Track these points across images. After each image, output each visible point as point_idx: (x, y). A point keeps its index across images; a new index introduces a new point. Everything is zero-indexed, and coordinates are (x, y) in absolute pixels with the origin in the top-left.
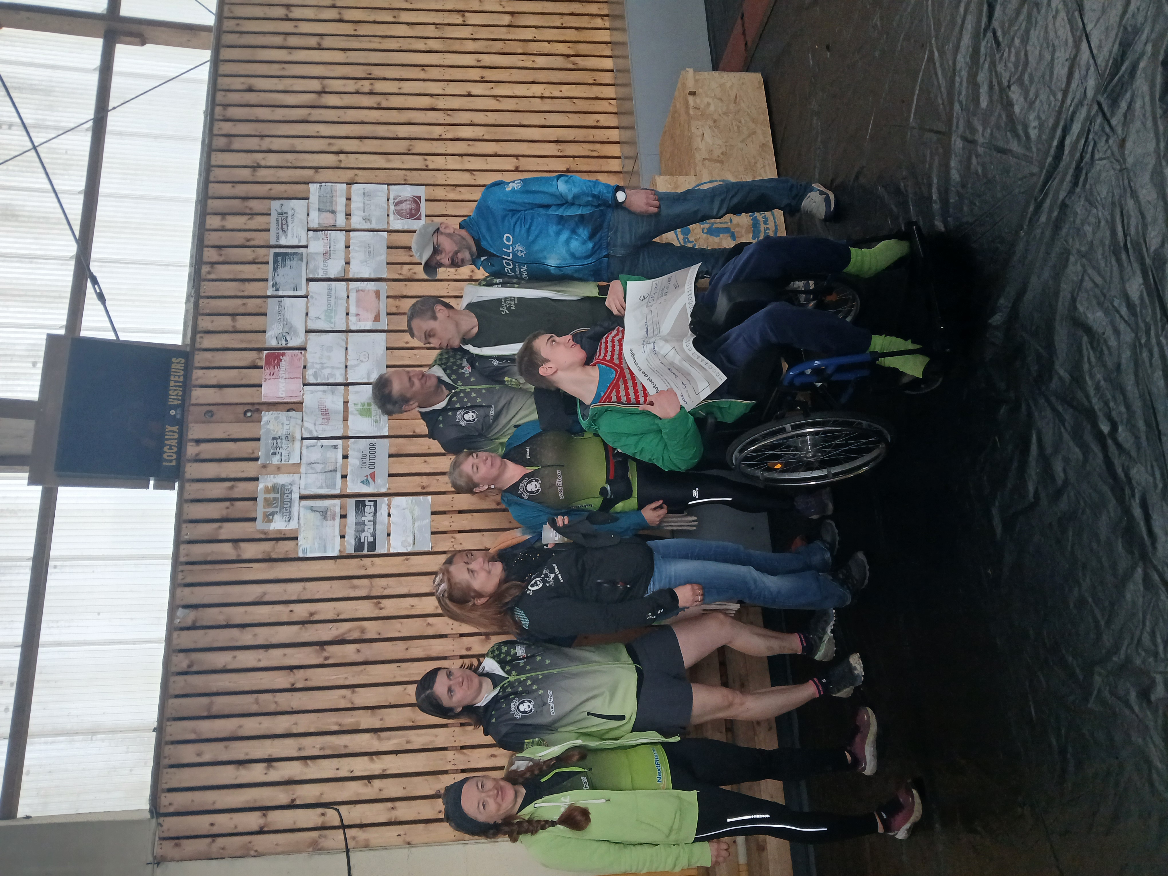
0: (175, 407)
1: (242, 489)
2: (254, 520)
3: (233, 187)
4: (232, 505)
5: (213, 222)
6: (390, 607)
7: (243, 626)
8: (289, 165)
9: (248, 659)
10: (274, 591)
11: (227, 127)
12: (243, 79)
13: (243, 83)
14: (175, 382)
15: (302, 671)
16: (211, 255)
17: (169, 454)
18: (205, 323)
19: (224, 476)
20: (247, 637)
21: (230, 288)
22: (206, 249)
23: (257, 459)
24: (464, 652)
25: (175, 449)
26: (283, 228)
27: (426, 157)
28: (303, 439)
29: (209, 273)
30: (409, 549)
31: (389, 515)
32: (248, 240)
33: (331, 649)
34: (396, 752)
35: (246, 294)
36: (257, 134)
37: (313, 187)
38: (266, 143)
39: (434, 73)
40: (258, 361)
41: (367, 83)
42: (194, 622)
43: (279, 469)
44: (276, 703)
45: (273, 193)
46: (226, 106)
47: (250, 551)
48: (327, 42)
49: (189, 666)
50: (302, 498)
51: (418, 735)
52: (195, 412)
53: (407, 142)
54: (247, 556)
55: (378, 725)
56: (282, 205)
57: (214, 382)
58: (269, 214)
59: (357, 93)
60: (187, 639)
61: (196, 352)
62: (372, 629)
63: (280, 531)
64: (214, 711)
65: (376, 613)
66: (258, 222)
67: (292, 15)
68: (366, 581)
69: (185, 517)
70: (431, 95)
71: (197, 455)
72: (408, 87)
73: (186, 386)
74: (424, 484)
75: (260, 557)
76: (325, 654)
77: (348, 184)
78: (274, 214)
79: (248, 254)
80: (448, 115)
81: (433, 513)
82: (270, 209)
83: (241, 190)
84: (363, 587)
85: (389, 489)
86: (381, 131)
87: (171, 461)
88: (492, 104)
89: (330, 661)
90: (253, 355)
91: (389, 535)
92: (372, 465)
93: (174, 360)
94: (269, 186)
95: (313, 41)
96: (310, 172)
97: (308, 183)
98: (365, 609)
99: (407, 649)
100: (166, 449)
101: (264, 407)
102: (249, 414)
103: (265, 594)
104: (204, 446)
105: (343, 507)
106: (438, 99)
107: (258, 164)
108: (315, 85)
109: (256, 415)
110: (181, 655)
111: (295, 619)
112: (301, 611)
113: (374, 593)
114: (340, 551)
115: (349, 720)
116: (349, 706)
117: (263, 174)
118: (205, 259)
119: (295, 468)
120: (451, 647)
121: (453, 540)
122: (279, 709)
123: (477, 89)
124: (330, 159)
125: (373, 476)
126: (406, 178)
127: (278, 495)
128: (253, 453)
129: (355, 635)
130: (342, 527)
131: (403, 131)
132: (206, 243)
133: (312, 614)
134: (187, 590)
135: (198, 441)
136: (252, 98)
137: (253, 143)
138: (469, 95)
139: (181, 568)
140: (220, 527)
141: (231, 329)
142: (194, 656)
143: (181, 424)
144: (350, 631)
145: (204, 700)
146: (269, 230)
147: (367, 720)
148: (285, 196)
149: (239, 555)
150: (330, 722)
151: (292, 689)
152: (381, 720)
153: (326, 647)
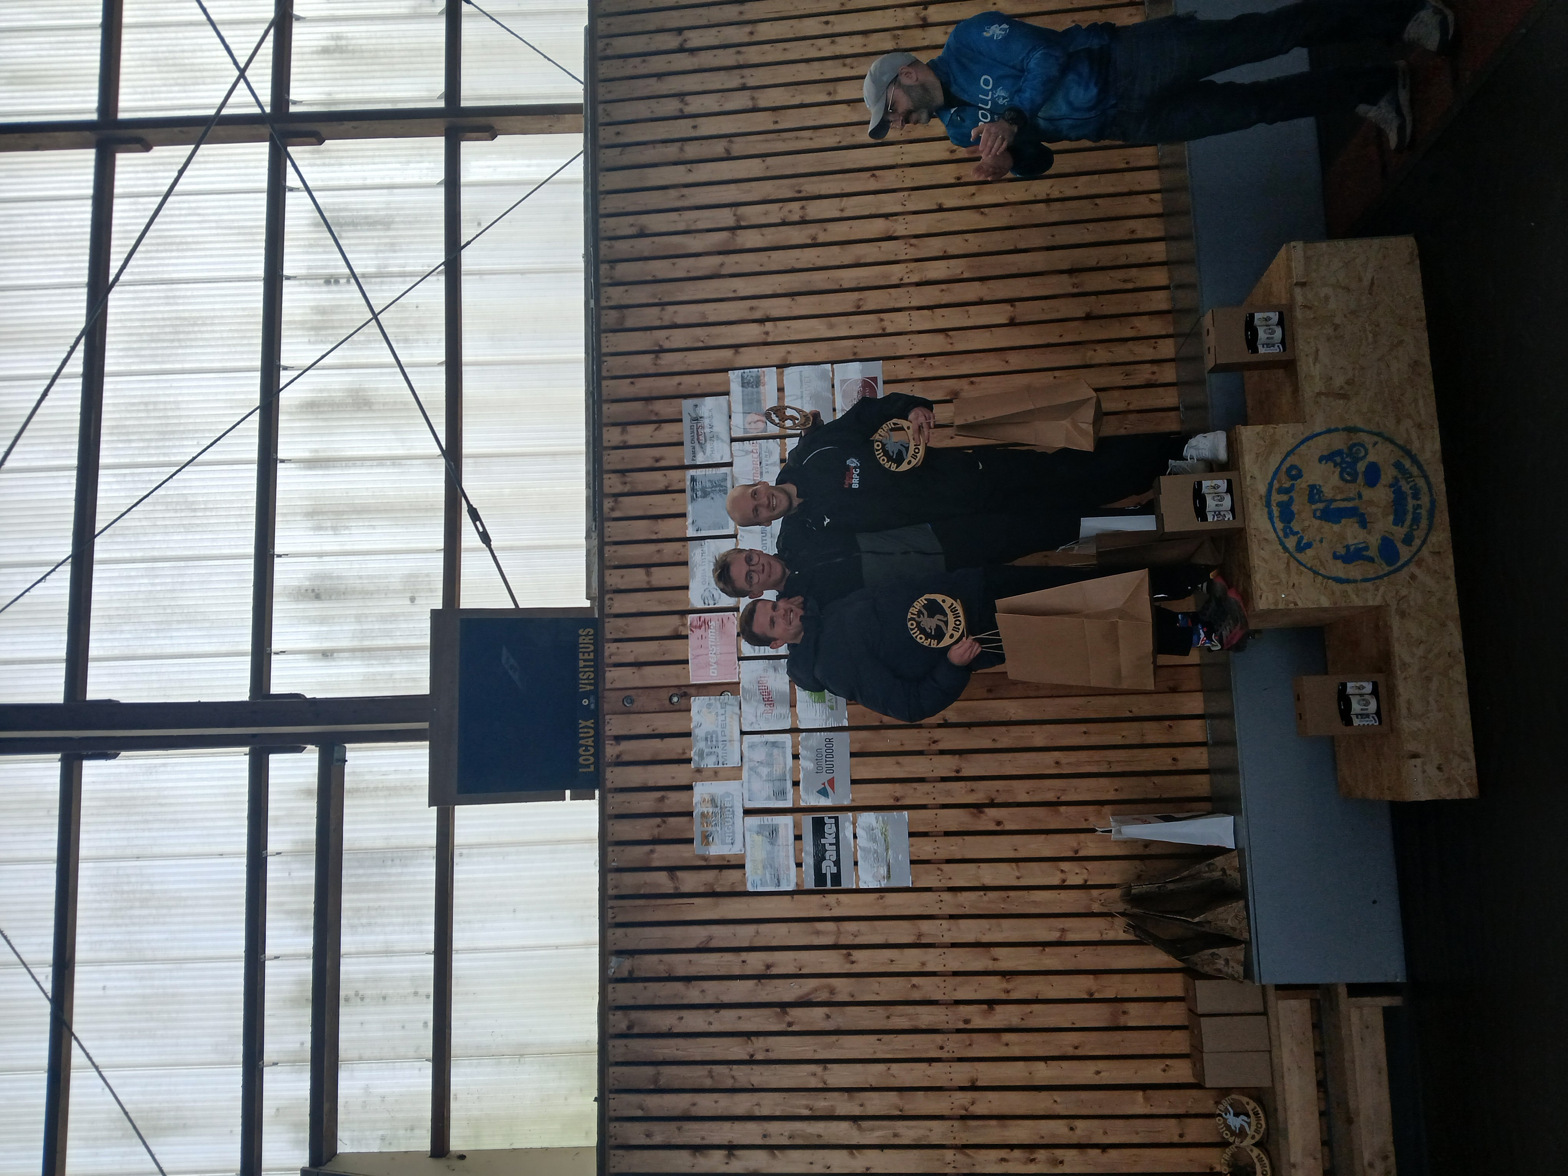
0: (587, 695)
1: (674, 800)
2: (690, 841)
3: (632, 383)
4: (664, 822)
5: (612, 436)
6: (864, 960)
7: (688, 979)
8: (701, 344)
9: (695, 1021)
10: (722, 935)
11: (617, 295)
12: (631, 219)
13: (632, 225)
14: (585, 660)
15: (761, 1039)
16: (613, 483)
17: (585, 757)
18: (614, 579)
19: (651, 783)
20: (693, 994)
21: (640, 529)
22: (606, 476)
23: (688, 761)
24: (961, 1026)
25: (592, 750)
26: (699, 439)
27: (882, 315)
28: (743, 733)
29: (613, 509)
30: (884, 884)
31: (855, 837)
32: (657, 460)
33: (796, 1013)
34: (882, 1147)
35: (660, 536)
36: (657, 301)
37: (734, 376)
38: (670, 314)
39: (889, 179)
40: (681, 628)
41: (795, 206)
42: (631, 972)
43: (716, 775)
44: (733, 1077)
45: (683, 390)
46: (613, 262)
47: (690, 882)
48: (739, 146)
49: (630, 1027)
50: (748, 812)
51: (907, 1127)
52: (611, 701)
53: (856, 295)
54: (686, 888)
55: (857, 1111)
56: (696, 406)
57: (630, 659)
58: (681, 420)
59: (784, 223)
60: (624, 994)
61: (607, 620)
62: (844, 989)
63: (722, 857)
64: (663, 1083)
65: (847, 968)
66: (668, 432)
67: (689, 110)
68: (831, 926)
69: (610, 838)
70: (886, 216)
71: (618, 756)
72: (853, 206)
73: (598, 666)
74: (897, 794)
75: (702, 889)
76: (788, 1019)
77: (778, 367)
78: (686, 419)
79: (658, 480)
80: (911, 245)
81: (912, 835)
82: (681, 413)
83: (644, 386)
84: (827, 933)
85: (853, 800)
86: (819, 280)
87: (588, 766)
88: (972, 219)
89: (795, 1028)
90: (675, 620)
91: (856, 863)
92: (831, 769)
93: (580, 632)
94: (677, 379)
95: (719, 148)
96: (728, 353)
97: (726, 370)
98: (832, 962)
99: (888, 1017)
100: (581, 751)
101: (692, 691)
102: (675, 699)
103: (711, 938)
104: (625, 745)
105: (797, 825)
106: (896, 221)
107: (660, 346)
108: (726, 217)
109: (683, 701)
110: (619, 1014)
111: (749, 972)
112: (755, 962)
113: (843, 941)
114: (797, 884)
115: (822, 1104)
116: (820, 1085)
117: (669, 361)
118: (607, 490)
119: (735, 773)
120: (945, 1018)
121: (939, 872)
122: (737, 1085)
123: (951, 199)
124: (752, 332)
125: (831, 782)
126: (856, 350)
127: (718, 810)
128: (684, 753)
129: (824, 996)
130: (798, 852)
131: (849, 277)
132: (606, 467)
133: (768, 967)
134: (620, 931)
135: (618, 739)
136: (644, 246)
137: (651, 316)
138: (940, 209)
139: (611, 903)
140: (652, 851)
141: (645, 586)
142: (634, 1015)
143: (596, 716)
144: (816, 990)
145: (650, 1070)
146: (681, 444)
147: (844, 1105)
148: (698, 391)
149: (676, 888)
150: (799, 1104)
151: (751, 1062)
152: (861, 1105)
153: (788, 1010)
